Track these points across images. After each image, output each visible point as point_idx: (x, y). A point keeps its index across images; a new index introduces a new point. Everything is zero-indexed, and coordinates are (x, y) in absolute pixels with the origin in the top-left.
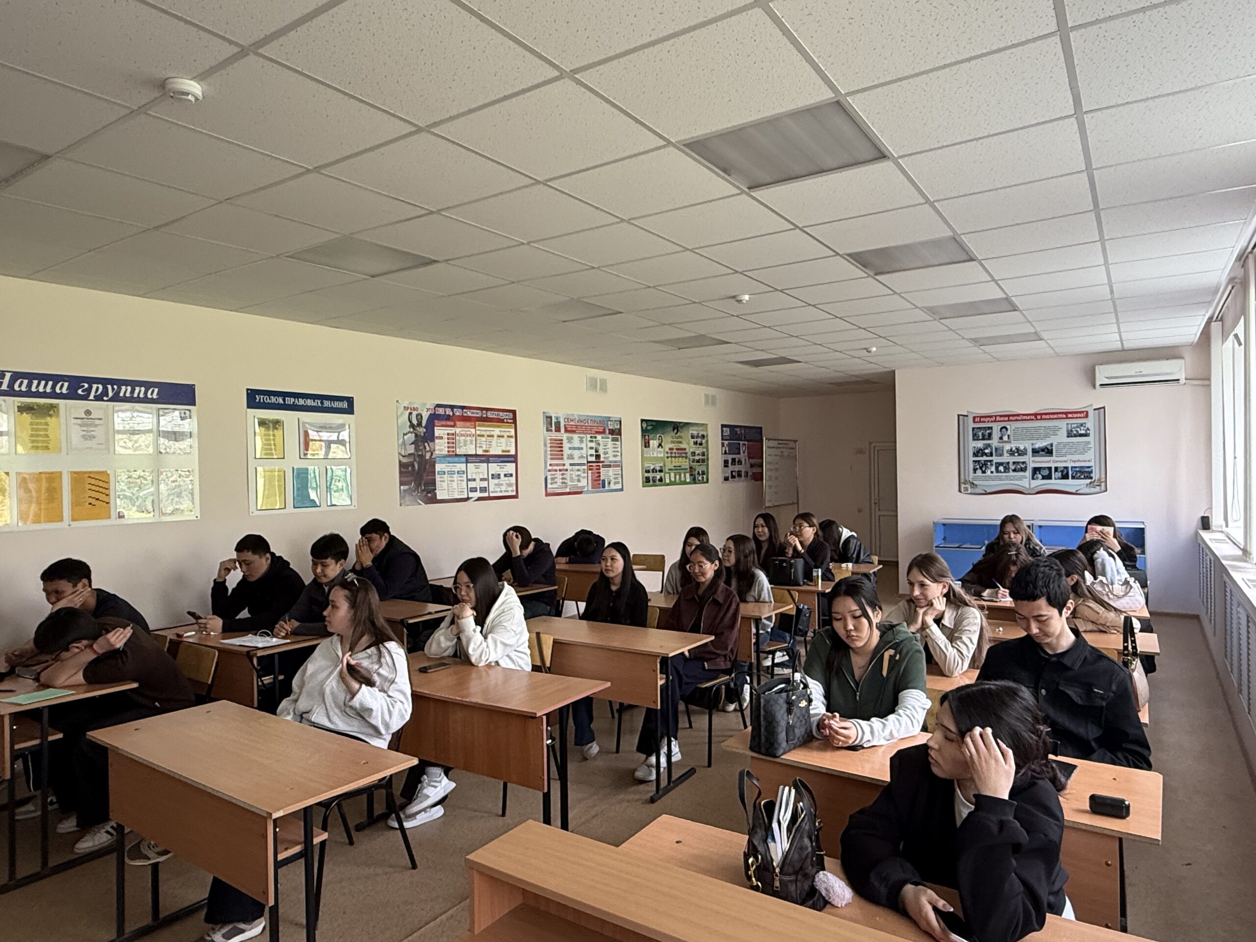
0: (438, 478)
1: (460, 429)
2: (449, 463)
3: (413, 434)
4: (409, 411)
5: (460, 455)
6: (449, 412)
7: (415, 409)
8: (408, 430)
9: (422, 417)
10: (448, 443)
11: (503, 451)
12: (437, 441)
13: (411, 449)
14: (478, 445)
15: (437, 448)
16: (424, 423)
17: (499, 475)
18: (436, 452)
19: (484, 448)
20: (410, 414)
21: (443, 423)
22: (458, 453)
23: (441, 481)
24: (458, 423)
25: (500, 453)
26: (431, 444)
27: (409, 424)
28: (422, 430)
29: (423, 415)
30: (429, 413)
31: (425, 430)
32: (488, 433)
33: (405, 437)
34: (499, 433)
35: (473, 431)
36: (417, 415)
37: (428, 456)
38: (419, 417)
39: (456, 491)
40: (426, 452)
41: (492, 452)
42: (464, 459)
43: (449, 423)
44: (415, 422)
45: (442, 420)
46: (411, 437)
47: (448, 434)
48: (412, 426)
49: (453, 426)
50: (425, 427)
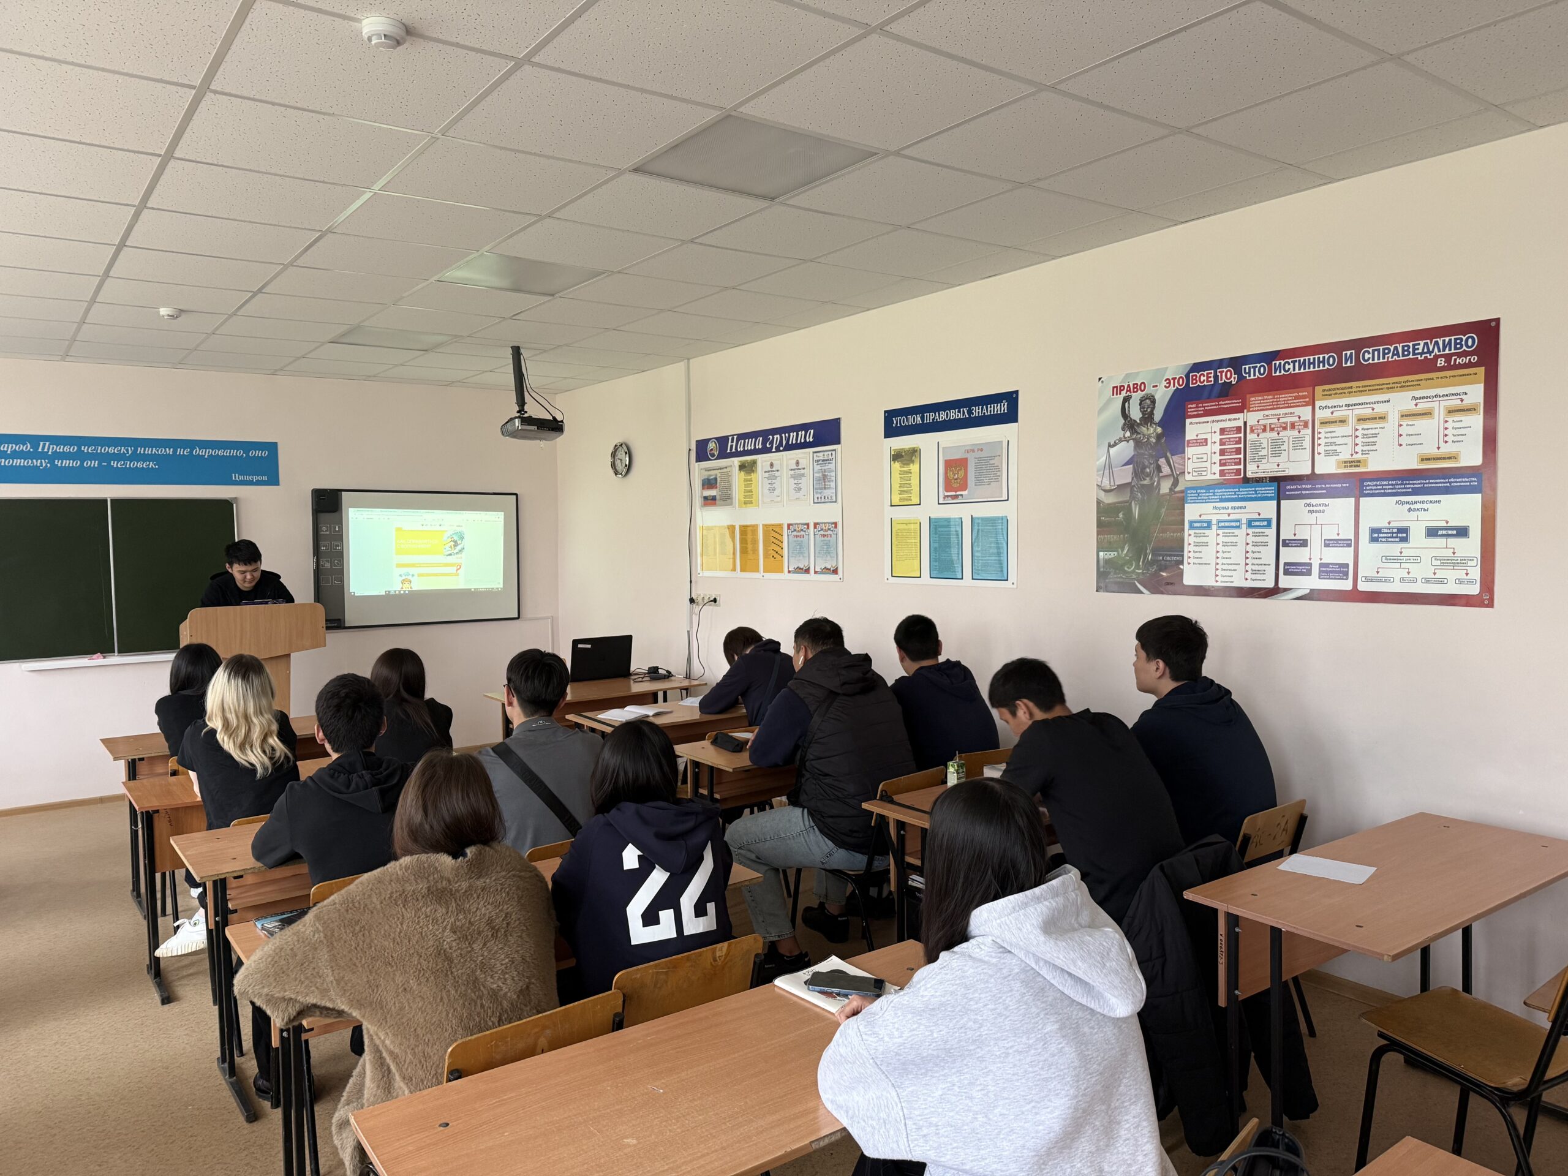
0: (1190, 537)
1: (1259, 415)
2: (1222, 500)
3: (1131, 442)
4: (1124, 393)
5: (1259, 481)
6: (1228, 376)
7: (1136, 388)
8: (1121, 434)
9: (1153, 402)
10: (1222, 452)
11: (1424, 459)
12: (1190, 451)
13: (1125, 475)
14: (1321, 449)
15: (1190, 466)
16: (1158, 415)
17: (1405, 530)
18: (1188, 477)
19: (1346, 455)
20: (1126, 400)
21: (1210, 406)
22: (1249, 475)
23: (1197, 544)
24: (1254, 400)
25: (1414, 464)
26: (1175, 459)
27: (1122, 421)
28: (1152, 431)
29: (1157, 398)
30: (1172, 389)
31: (1159, 430)
32: (1366, 411)
33: (1112, 450)
34: (1410, 406)
35: (1305, 413)
36: (1142, 401)
37: (1165, 487)
38: (1147, 403)
39: (1241, 568)
40: (1160, 478)
41: (1377, 463)
42: (1271, 490)
43: (1225, 404)
44: (1136, 414)
45: (1209, 399)
46: (1126, 449)
47: (1223, 431)
48: (1130, 425)
49: (1239, 410)
50: (1160, 424)
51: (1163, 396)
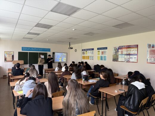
0: (119, 58)
2: (121, 55)
11: (134, 53)
12: (119, 52)
14: (127, 52)
17: (132, 58)
21: (120, 49)
24: (123, 49)
32: (130, 50)
34: (133, 50)
37: (117, 54)
39: (122, 60)
41: (131, 53)
42: (124, 55)
46: (115, 52)
48: (115, 50)
50: (117, 50)
51: (117, 48)
